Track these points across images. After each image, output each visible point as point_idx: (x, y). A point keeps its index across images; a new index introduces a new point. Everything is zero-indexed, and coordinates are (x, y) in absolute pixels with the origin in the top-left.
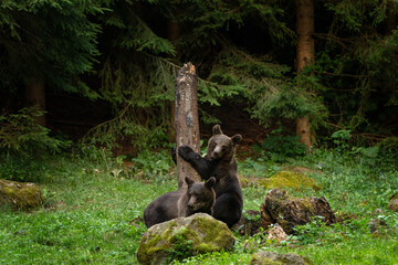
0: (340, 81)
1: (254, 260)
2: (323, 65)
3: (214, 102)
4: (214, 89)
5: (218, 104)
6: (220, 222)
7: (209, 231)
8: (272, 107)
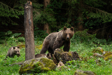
0: (60, 10)
1: (76, 73)
2: (54, 4)
3: (17, 17)
4: (17, 12)
5: (18, 18)
6: (51, 60)
7: (47, 63)
8: (38, 19)
